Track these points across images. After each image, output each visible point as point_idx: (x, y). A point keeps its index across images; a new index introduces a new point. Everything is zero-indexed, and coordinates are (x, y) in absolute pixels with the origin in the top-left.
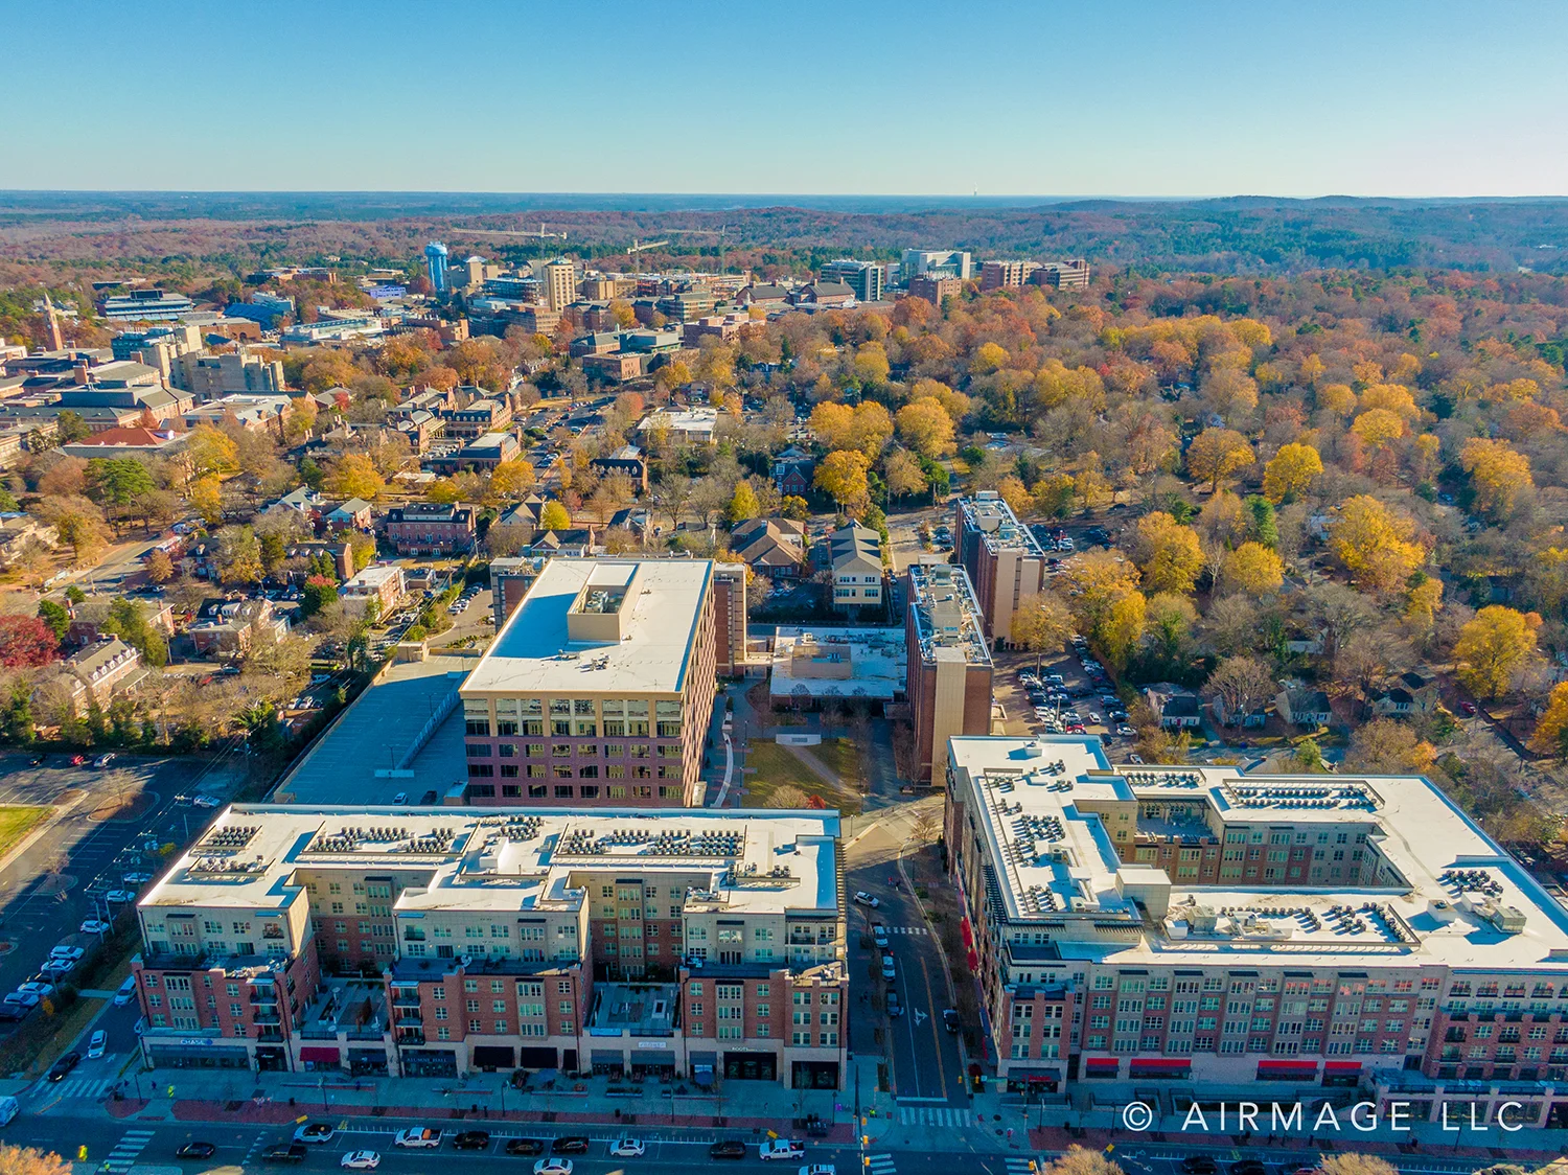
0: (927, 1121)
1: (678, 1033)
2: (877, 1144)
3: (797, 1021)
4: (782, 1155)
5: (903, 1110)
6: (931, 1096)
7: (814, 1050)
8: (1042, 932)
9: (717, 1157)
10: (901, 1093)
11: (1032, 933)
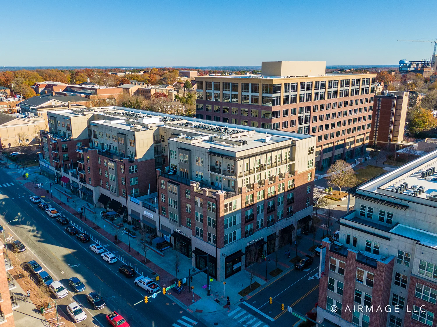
0: (245, 322)
1: (157, 210)
2: (199, 314)
3: (197, 219)
4: (141, 285)
5: (239, 309)
6: (266, 313)
7: (205, 244)
8: (387, 209)
9: (121, 271)
10: (249, 302)
11: (377, 208)
